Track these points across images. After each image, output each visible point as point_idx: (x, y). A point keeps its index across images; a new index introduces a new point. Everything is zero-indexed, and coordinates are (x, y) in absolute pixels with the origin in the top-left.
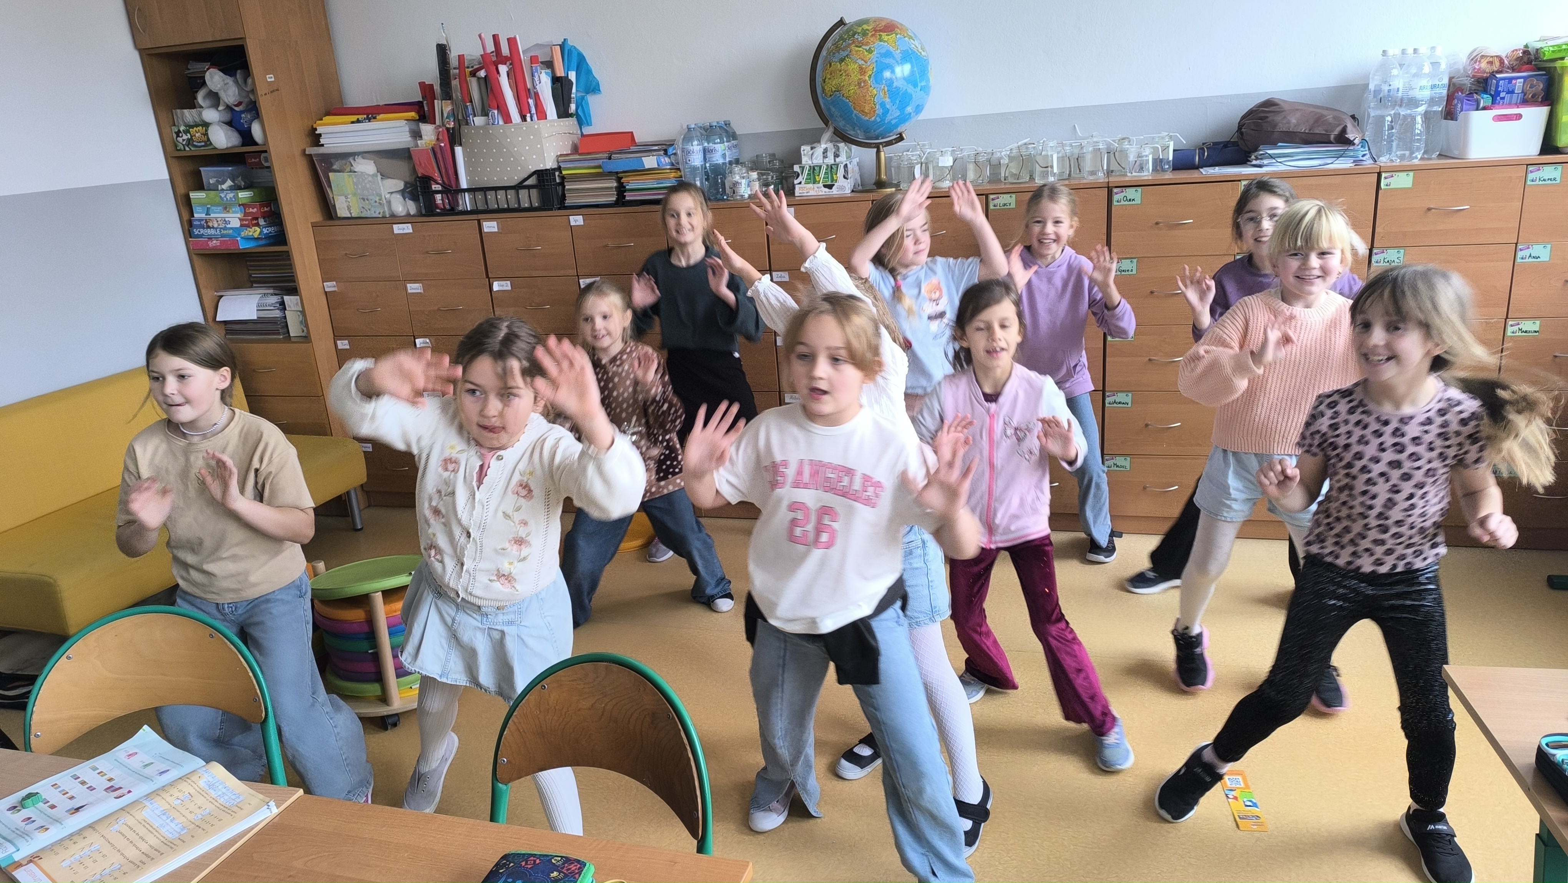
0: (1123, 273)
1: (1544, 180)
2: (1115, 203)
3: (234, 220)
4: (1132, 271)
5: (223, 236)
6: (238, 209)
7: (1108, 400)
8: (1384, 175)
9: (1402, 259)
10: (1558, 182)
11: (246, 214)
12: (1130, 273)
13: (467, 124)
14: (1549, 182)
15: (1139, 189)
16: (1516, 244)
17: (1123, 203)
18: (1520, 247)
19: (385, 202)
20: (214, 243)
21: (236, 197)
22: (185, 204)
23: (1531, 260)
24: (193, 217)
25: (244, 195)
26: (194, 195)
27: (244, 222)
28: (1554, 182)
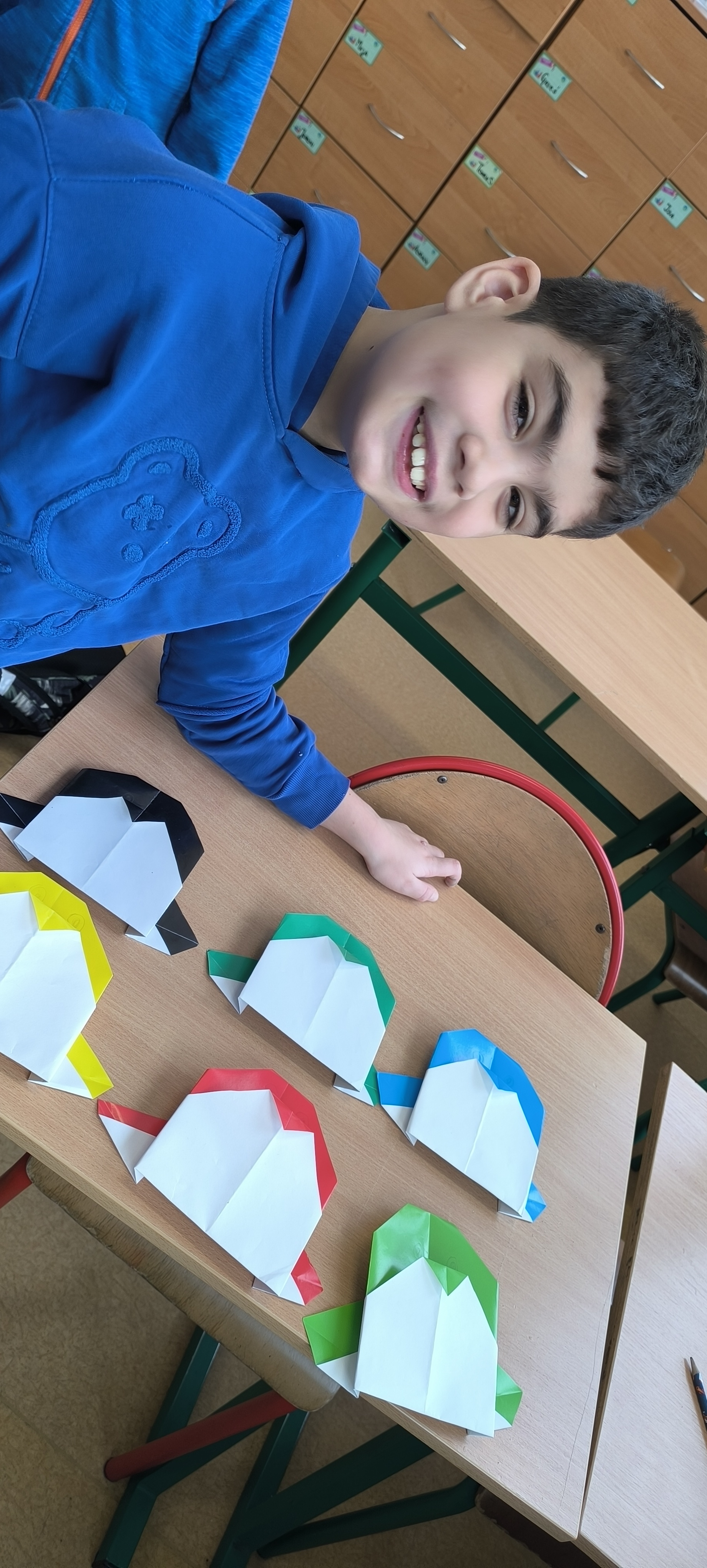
7: (412, 239)
12: (551, 93)
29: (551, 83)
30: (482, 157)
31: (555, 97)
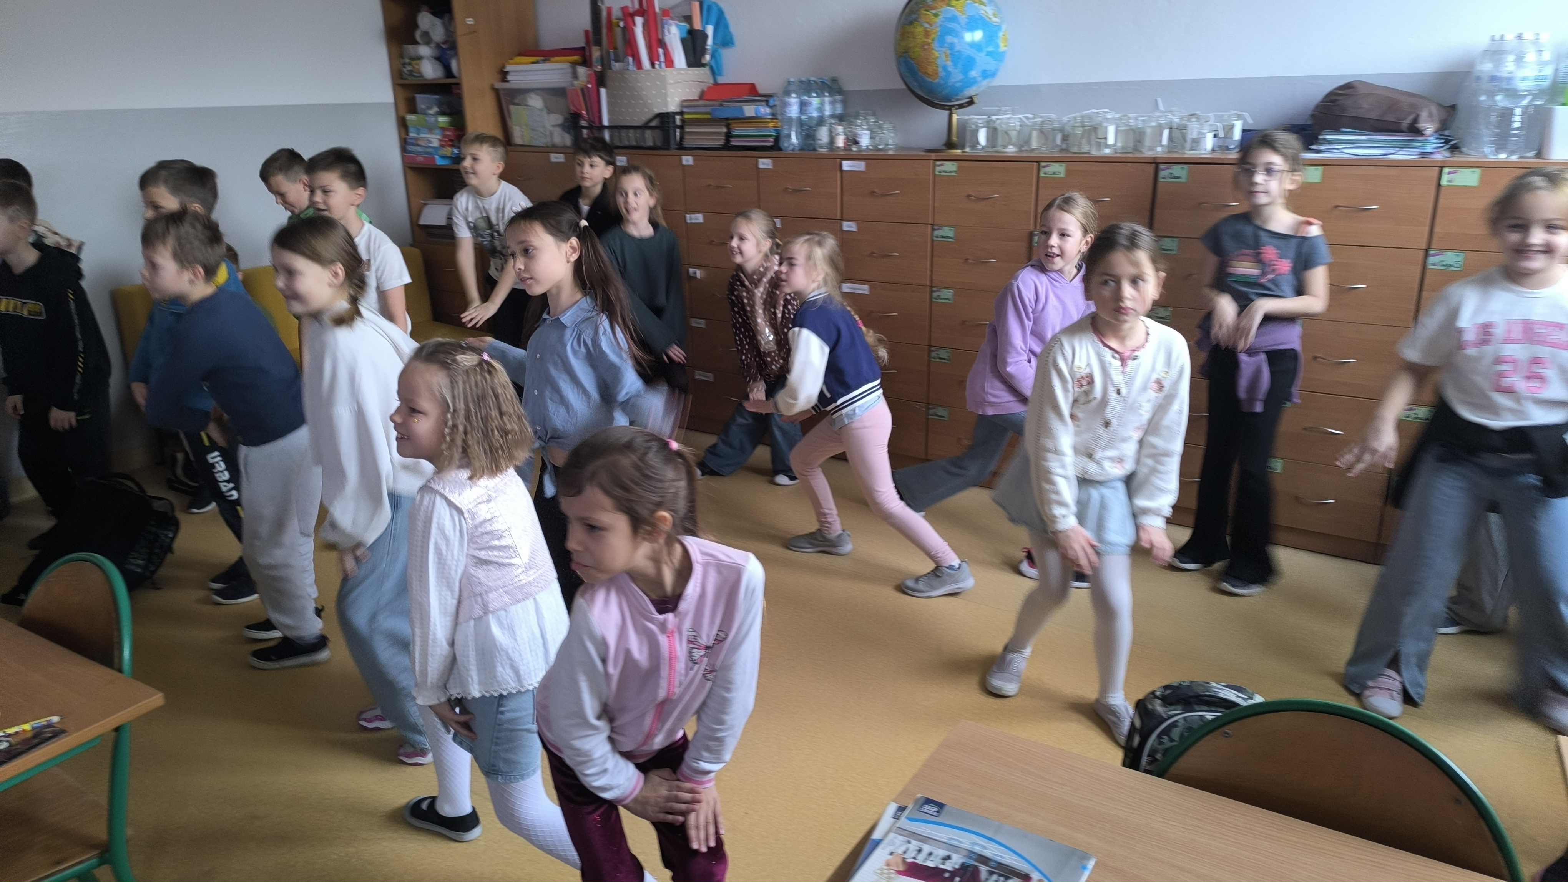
2: (1161, 179)
3: (435, 140)
4: (1173, 250)
5: (427, 153)
6: (437, 131)
8: (1446, 170)
11: (445, 136)
12: (1171, 252)
13: (610, 68)
15: (1187, 167)
17: (1166, 180)
19: (548, 133)
20: (420, 159)
21: (437, 121)
22: (403, 124)
24: (408, 135)
25: (443, 120)
26: (410, 118)
27: (443, 143)
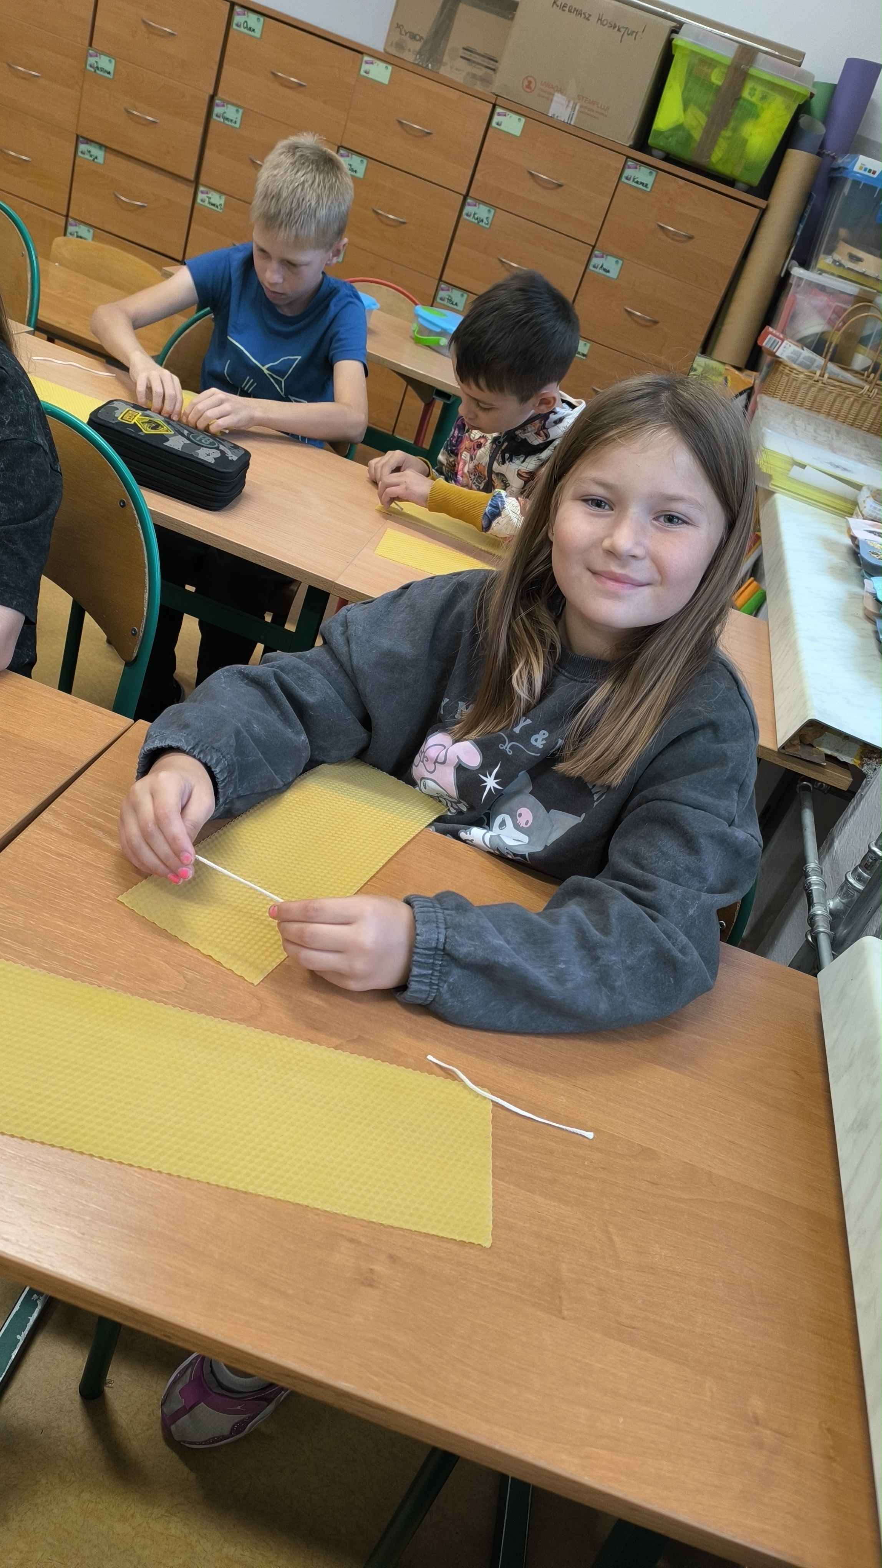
0: (226, 122)
1: (637, 182)
2: (234, 27)
4: (235, 122)
8: (498, 110)
9: (490, 220)
10: (649, 190)
12: (233, 124)
14: (641, 186)
15: (262, 19)
16: (594, 247)
17: (242, 29)
18: (596, 253)
23: (601, 271)
28: (644, 188)
29: (231, 118)
30: (207, 193)
31: (237, 125)
